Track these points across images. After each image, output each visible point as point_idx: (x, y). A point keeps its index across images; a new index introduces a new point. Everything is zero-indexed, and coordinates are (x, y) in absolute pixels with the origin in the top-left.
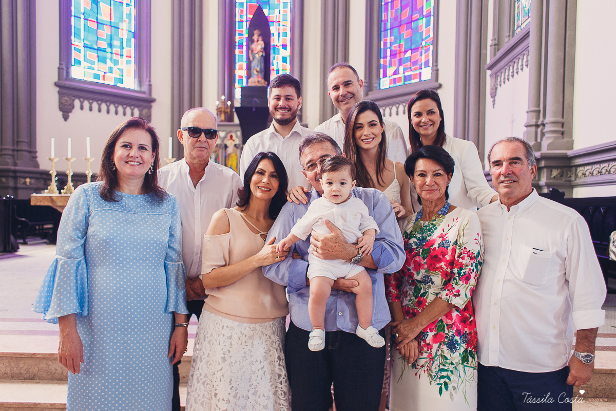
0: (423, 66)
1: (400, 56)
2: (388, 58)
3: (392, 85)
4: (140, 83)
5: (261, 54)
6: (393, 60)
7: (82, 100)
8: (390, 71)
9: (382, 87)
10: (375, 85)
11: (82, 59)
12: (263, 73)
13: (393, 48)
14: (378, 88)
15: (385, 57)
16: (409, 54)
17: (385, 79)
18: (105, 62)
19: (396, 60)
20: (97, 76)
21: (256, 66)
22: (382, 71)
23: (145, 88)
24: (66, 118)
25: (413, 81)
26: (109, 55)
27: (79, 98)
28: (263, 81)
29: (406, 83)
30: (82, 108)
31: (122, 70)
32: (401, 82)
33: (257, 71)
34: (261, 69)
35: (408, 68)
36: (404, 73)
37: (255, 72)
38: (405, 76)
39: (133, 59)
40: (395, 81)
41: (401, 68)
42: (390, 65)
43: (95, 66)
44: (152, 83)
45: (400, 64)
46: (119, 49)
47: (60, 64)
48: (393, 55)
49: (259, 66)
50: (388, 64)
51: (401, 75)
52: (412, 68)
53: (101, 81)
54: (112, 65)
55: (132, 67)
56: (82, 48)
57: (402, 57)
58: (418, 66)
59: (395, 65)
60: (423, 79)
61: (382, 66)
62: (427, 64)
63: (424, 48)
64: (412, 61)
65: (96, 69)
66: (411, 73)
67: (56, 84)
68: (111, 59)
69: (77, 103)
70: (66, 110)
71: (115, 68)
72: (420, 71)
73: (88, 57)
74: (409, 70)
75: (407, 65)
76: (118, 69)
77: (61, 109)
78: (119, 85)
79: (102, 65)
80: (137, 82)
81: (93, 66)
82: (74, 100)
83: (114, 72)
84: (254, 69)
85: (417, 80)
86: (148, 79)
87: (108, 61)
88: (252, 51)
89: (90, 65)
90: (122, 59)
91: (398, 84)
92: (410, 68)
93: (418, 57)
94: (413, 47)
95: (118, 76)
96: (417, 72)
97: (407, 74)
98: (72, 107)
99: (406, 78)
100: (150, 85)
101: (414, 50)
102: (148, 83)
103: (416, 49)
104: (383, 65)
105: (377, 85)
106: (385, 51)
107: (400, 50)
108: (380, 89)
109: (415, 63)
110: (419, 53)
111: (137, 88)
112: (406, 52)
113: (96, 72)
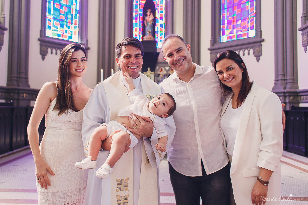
0: (249, 29)
1: (234, 24)
2: (226, 25)
3: (229, 40)
4: (82, 39)
5: (151, 22)
6: (229, 26)
7: (52, 48)
8: (227, 32)
9: (222, 41)
10: (218, 40)
11: (51, 26)
12: (152, 33)
13: (229, 19)
14: (220, 41)
15: (224, 24)
16: (239, 22)
17: (224, 36)
18: (63, 27)
19: (231, 26)
20: (59, 35)
21: (149, 29)
22: (221, 32)
23: (84, 42)
24: (43, 59)
25: (243, 38)
26: (65, 23)
27: (50, 47)
28: (152, 37)
29: (239, 38)
30: (52, 53)
31: (72, 32)
32: (235, 38)
33: (149, 32)
34: (151, 31)
35: (239, 30)
36: (237, 33)
37: (148, 33)
38: (237, 35)
39: (77, 25)
40: (231, 37)
41: (235, 31)
42: (227, 28)
43: (58, 29)
44: (88, 39)
45: (234, 28)
46: (71, 20)
47: (41, 28)
48: (229, 23)
49: (151, 29)
50: (226, 28)
51: (235, 34)
52: (242, 30)
53: (61, 38)
54: (67, 29)
55: (77, 30)
56: (52, 20)
57: (235, 24)
58: (246, 29)
59: (230, 28)
60: (249, 36)
61: (221, 29)
62: (252, 28)
63: (250, 19)
64: (242, 26)
65: (59, 31)
66: (241, 33)
67: (39, 40)
68: (66, 25)
69: (49, 50)
70: (43, 54)
71: (68, 30)
72: (247, 32)
73: (54, 24)
74: (240, 31)
75: (238, 29)
76: (70, 31)
77: (41, 54)
78: (70, 40)
79: (62, 29)
80: (80, 39)
81: (57, 29)
82: (48, 49)
83: (68, 32)
84: (147, 31)
85: (246, 37)
86: (86, 37)
87: (65, 26)
88: (146, 21)
89: (55, 29)
90: (72, 26)
91: (233, 39)
92: (241, 30)
93: (246, 24)
94: (242, 18)
95: (70, 35)
96: (246, 32)
97: (238, 33)
98: (47, 52)
99: (238, 36)
100: (87, 40)
101: (243, 20)
102: (86, 39)
103: (244, 20)
104: (223, 29)
105: (219, 40)
106: (224, 21)
107: (233, 20)
108: (220, 42)
109: (244, 27)
110: (246, 22)
111: (80, 42)
112: (237, 21)
113: (58, 33)
